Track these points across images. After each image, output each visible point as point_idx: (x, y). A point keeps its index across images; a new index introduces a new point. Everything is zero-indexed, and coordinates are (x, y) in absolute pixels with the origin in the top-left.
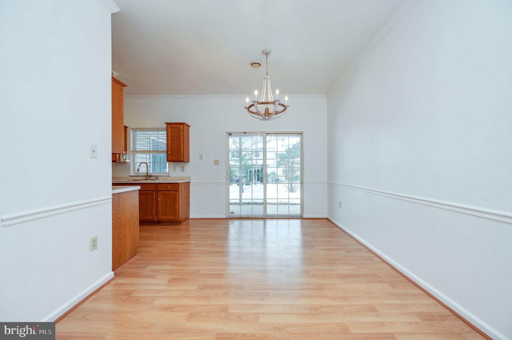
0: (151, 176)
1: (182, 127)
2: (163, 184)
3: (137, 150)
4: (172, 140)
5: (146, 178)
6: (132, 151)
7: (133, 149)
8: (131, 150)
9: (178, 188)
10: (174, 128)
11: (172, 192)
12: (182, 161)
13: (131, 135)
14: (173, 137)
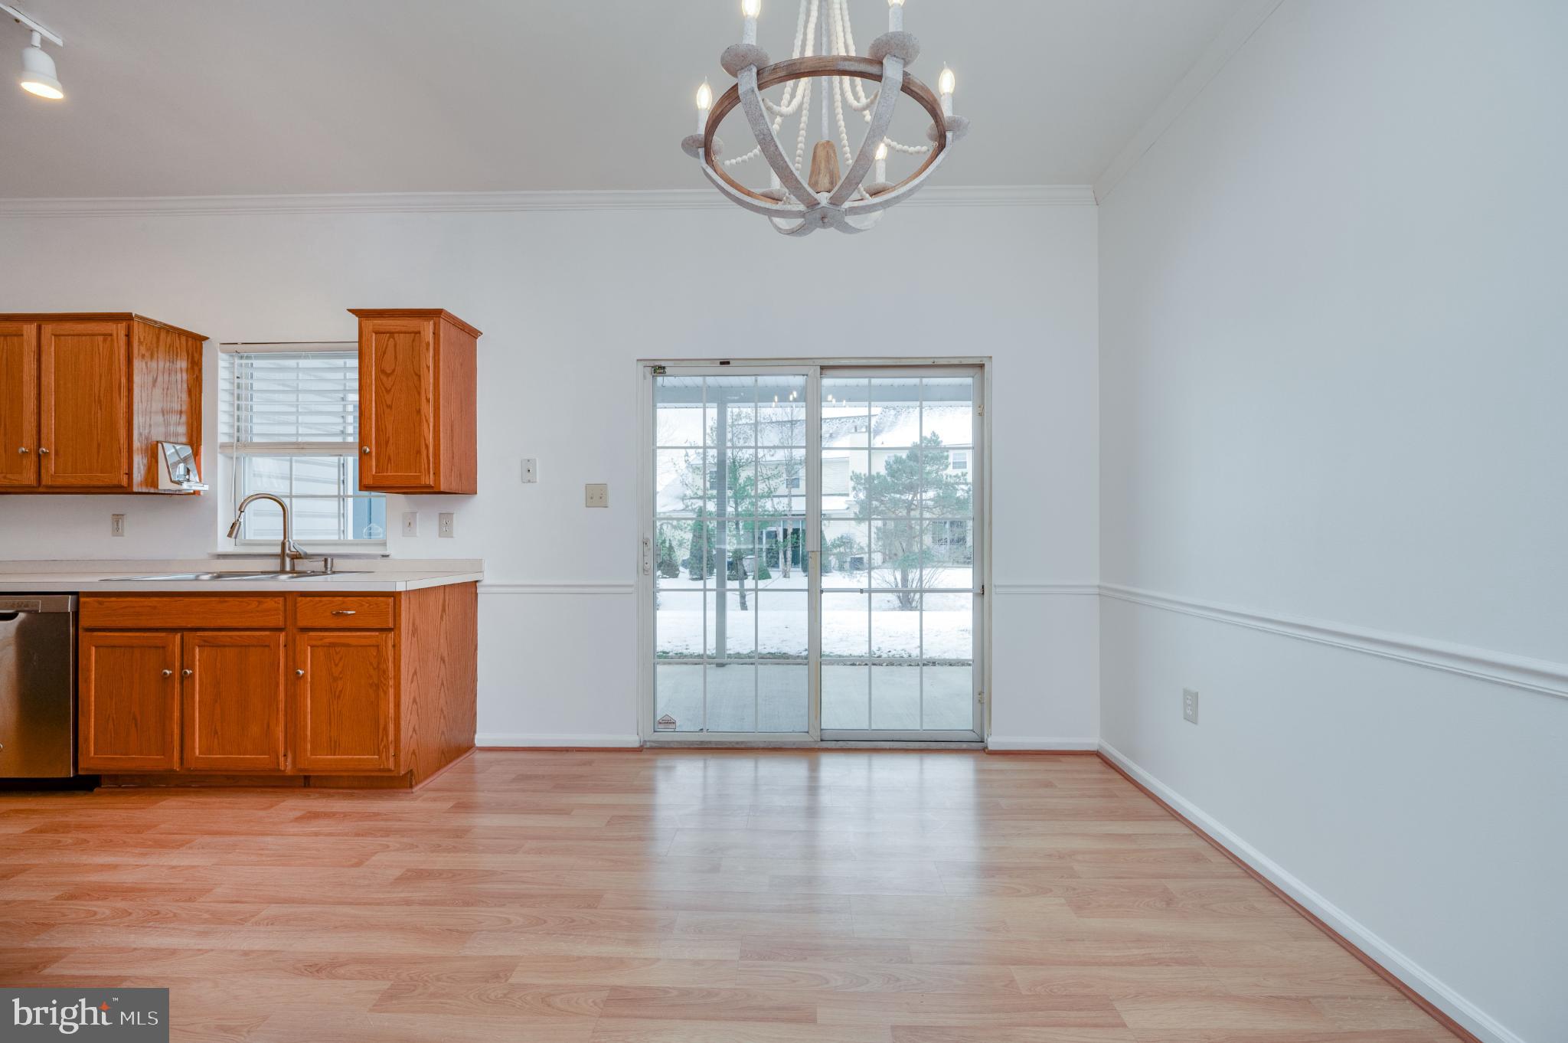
0: (296, 557)
1: (428, 328)
2: (324, 599)
3: (256, 440)
4: (382, 390)
5: (274, 564)
6: (223, 446)
7: (231, 435)
8: (222, 439)
9: (396, 615)
10: (392, 334)
11: (364, 637)
12: (430, 487)
13: (223, 374)
14: (388, 375)
